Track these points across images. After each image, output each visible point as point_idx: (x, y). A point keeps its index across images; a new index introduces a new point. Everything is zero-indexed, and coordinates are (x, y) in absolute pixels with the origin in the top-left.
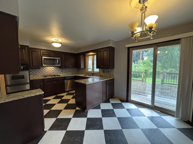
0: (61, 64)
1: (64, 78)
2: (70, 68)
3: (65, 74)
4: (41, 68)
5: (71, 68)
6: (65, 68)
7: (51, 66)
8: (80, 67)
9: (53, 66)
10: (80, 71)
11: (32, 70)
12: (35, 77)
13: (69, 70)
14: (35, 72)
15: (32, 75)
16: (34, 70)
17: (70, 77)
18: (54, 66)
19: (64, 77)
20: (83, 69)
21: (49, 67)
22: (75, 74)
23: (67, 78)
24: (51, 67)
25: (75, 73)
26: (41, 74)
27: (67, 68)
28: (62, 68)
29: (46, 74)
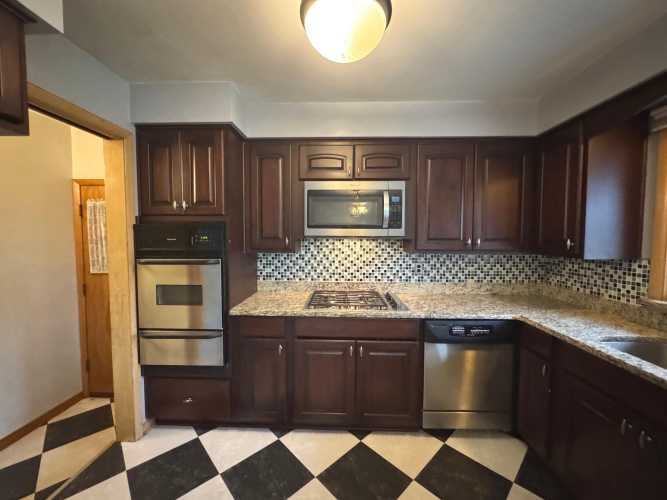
0: (413, 226)
1: (425, 330)
2: (473, 249)
3: (438, 289)
4: (312, 247)
5: (486, 251)
6: (443, 251)
7: (361, 238)
8: (578, 252)
9: (368, 238)
10: (554, 280)
11: (273, 255)
12: (283, 292)
13: (470, 263)
14: (297, 267)
15: (273, 279)
16: (282, 258)
17: (468, 329)
18: (375, 239)
19: (423, 322)
20: (601, 263)
21: (346, 241)
22: (514, 299)
23: (442, 331)
24: (358, 243)
25: (508, 290)
26: (309, 280)
27: (455, 251)
28: (422, 252)
29: (333, 280)
